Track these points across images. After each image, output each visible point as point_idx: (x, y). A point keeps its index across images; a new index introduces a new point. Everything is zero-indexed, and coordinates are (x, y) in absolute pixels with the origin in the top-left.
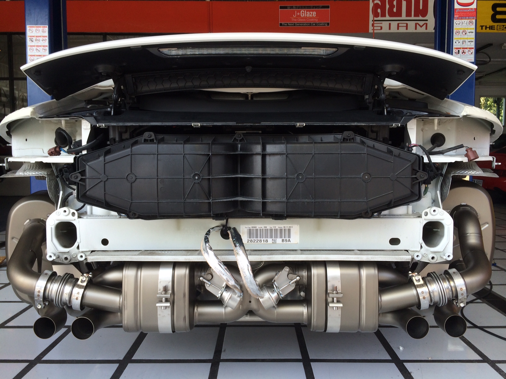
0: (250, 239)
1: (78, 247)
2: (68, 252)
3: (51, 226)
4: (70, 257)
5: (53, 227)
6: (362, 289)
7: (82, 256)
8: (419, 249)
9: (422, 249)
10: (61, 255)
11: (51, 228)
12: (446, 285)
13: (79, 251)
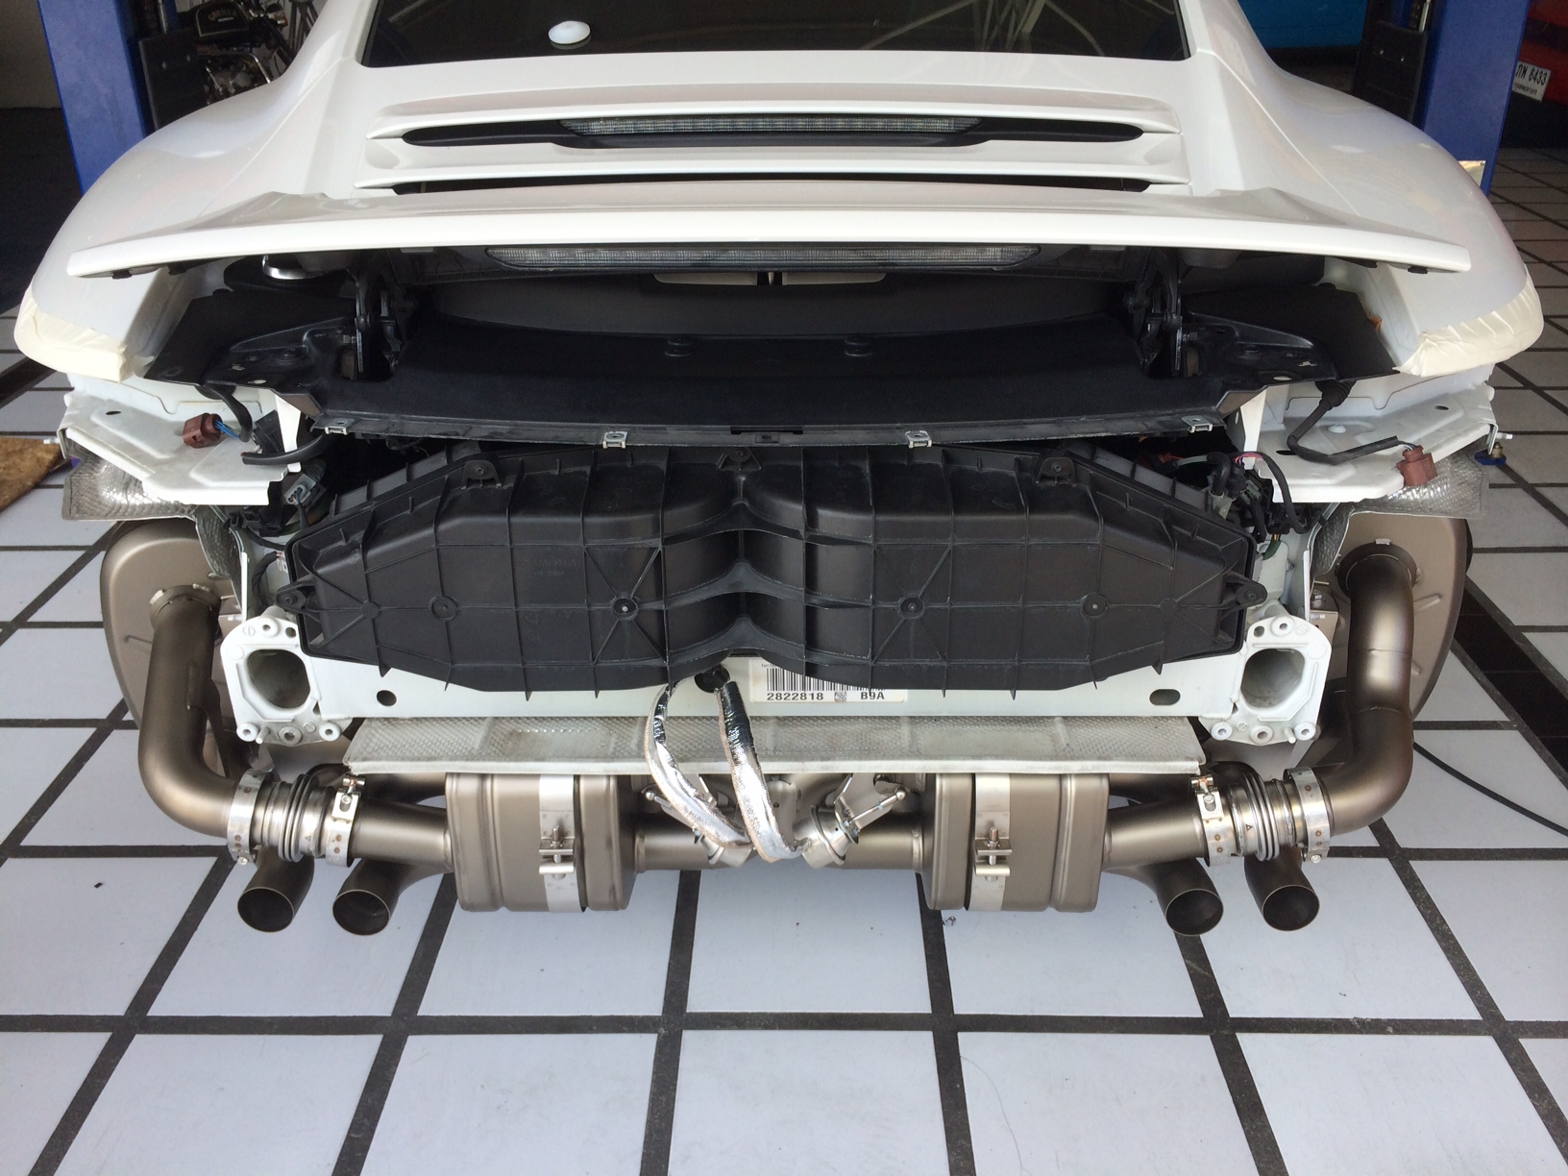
0: (775, 692)
1: (317, 709)
2: (293, 720)
3: (236, 662)
4: (299, 733)
5: (242, 663)
6: (1064, 828)
7: (329, 732)
8: (1227, 713)
9: (1237, 714)
10: (274, 729)
11: (237, 666)
12: (1280, 813)
13: (321, 719)
